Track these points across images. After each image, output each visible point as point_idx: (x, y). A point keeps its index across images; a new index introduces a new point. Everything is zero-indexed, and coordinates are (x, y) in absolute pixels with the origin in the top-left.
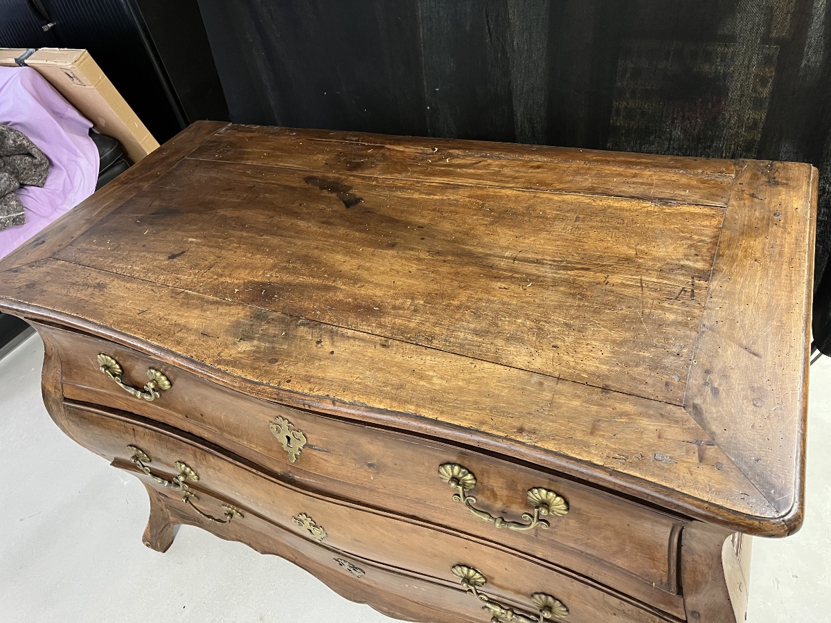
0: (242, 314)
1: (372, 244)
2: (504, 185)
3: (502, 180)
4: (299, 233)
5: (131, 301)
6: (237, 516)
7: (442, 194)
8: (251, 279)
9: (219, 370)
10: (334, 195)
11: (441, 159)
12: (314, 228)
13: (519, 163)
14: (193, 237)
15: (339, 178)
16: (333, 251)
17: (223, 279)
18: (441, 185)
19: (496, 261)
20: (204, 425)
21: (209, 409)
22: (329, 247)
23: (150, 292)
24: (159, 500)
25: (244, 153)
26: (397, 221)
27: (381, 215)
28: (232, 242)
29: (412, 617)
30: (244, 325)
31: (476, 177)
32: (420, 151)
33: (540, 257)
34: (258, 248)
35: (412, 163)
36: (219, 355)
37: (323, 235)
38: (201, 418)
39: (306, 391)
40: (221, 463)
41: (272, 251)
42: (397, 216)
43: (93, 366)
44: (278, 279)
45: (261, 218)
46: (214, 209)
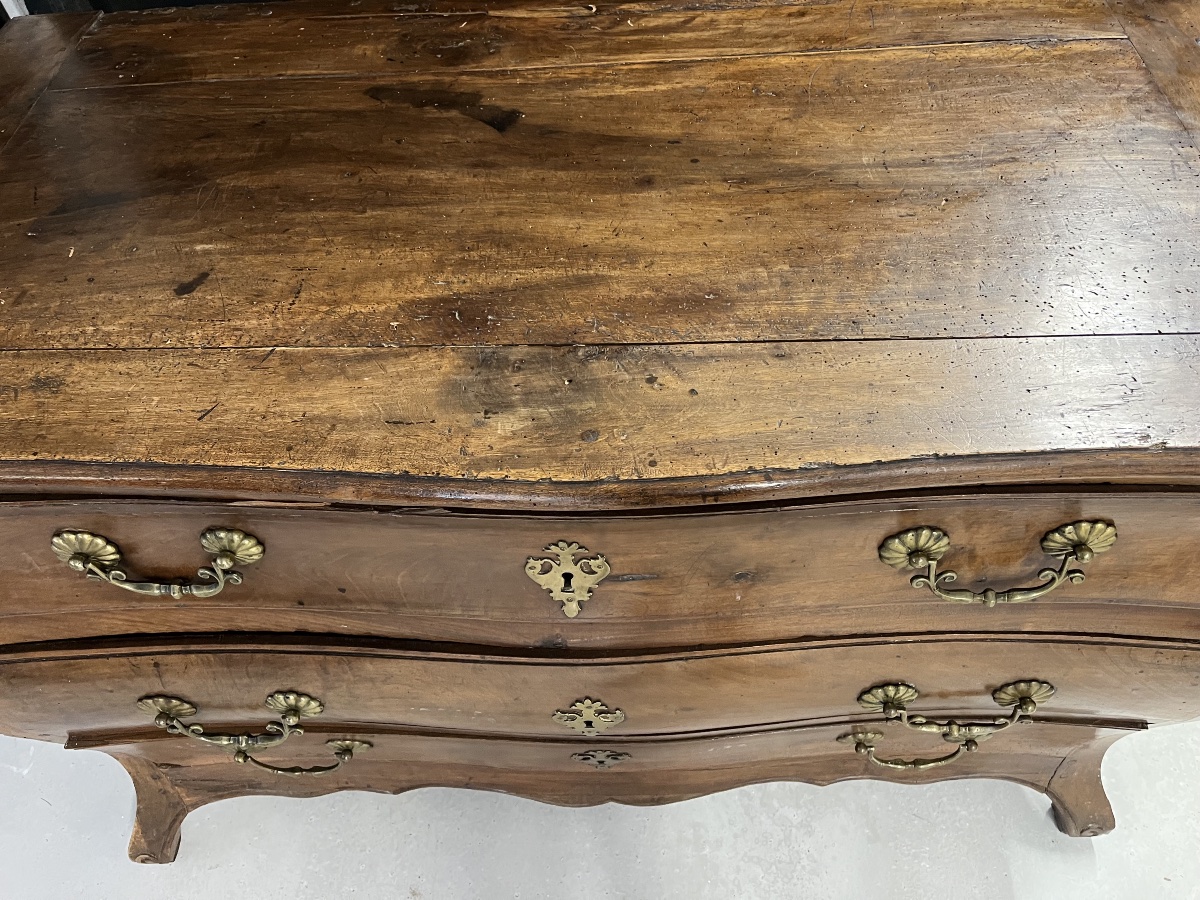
0: (447, 365)
1: (605, 187)
2: (766, 50)
3: (757, 44)
4: (439, 193)
5: (156, 399)
6: (359, 749)
7: (667, 81)
8: (409, 296)
9: (489, 481)
10: (454, 113)
11: (617, 23)
12: (465, 179)
13: (763, 11)
14: (202, 242)
15: (438, 82)
16: (539, 213)
17: (346, 310)
18: (654, 66)
19: (854, 175)
20: (349, 606)
21: (365, 575)
22: (525, 208)
23: (191, 369)
24: (156, 778)
25: (184, 62)
26: (621, 139)
27: (581, 134)
28: (305, 236)
29: (691, 793)
30: (470, 384)
31: (706, 44)
32: (565, 14)
33: (922, 155)
34: (375, 235)
35: (565, 36)
36: (463, 452)
37: (492, 187)
38: (339, 597)
39: (704, 472)
40: (392, 667)
41: (408, 236)
42: (614, 130)
43: (31, 566)
44: (468, 285)
45: (331, 180)
46: (206, 180)
